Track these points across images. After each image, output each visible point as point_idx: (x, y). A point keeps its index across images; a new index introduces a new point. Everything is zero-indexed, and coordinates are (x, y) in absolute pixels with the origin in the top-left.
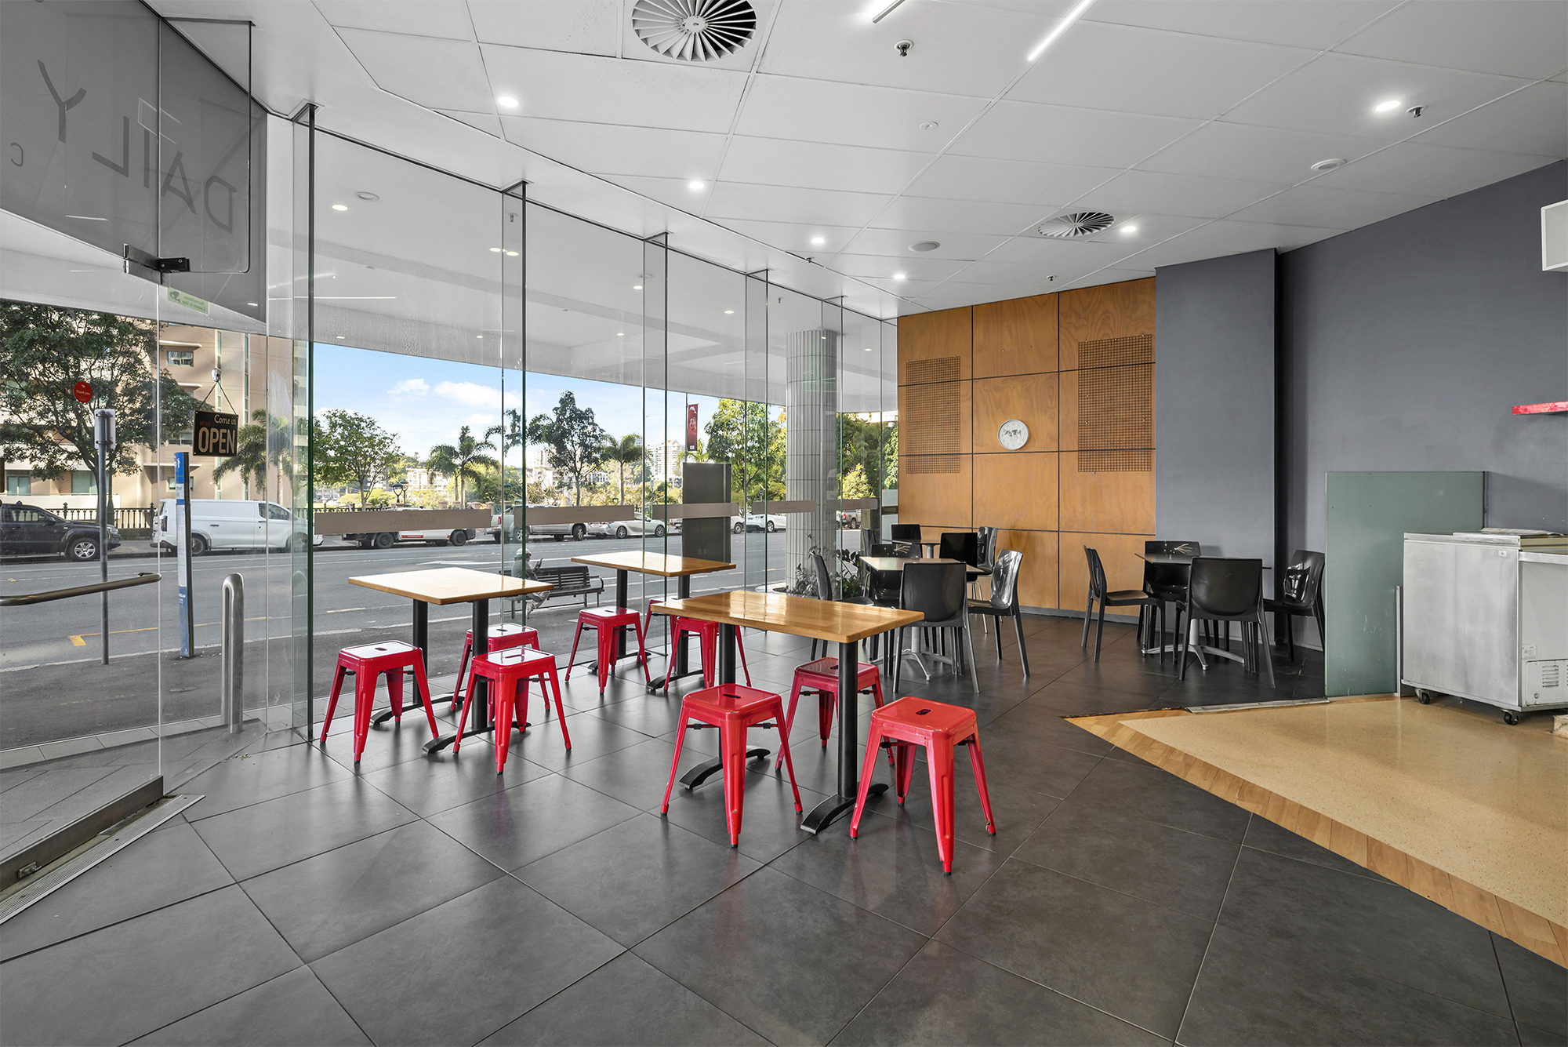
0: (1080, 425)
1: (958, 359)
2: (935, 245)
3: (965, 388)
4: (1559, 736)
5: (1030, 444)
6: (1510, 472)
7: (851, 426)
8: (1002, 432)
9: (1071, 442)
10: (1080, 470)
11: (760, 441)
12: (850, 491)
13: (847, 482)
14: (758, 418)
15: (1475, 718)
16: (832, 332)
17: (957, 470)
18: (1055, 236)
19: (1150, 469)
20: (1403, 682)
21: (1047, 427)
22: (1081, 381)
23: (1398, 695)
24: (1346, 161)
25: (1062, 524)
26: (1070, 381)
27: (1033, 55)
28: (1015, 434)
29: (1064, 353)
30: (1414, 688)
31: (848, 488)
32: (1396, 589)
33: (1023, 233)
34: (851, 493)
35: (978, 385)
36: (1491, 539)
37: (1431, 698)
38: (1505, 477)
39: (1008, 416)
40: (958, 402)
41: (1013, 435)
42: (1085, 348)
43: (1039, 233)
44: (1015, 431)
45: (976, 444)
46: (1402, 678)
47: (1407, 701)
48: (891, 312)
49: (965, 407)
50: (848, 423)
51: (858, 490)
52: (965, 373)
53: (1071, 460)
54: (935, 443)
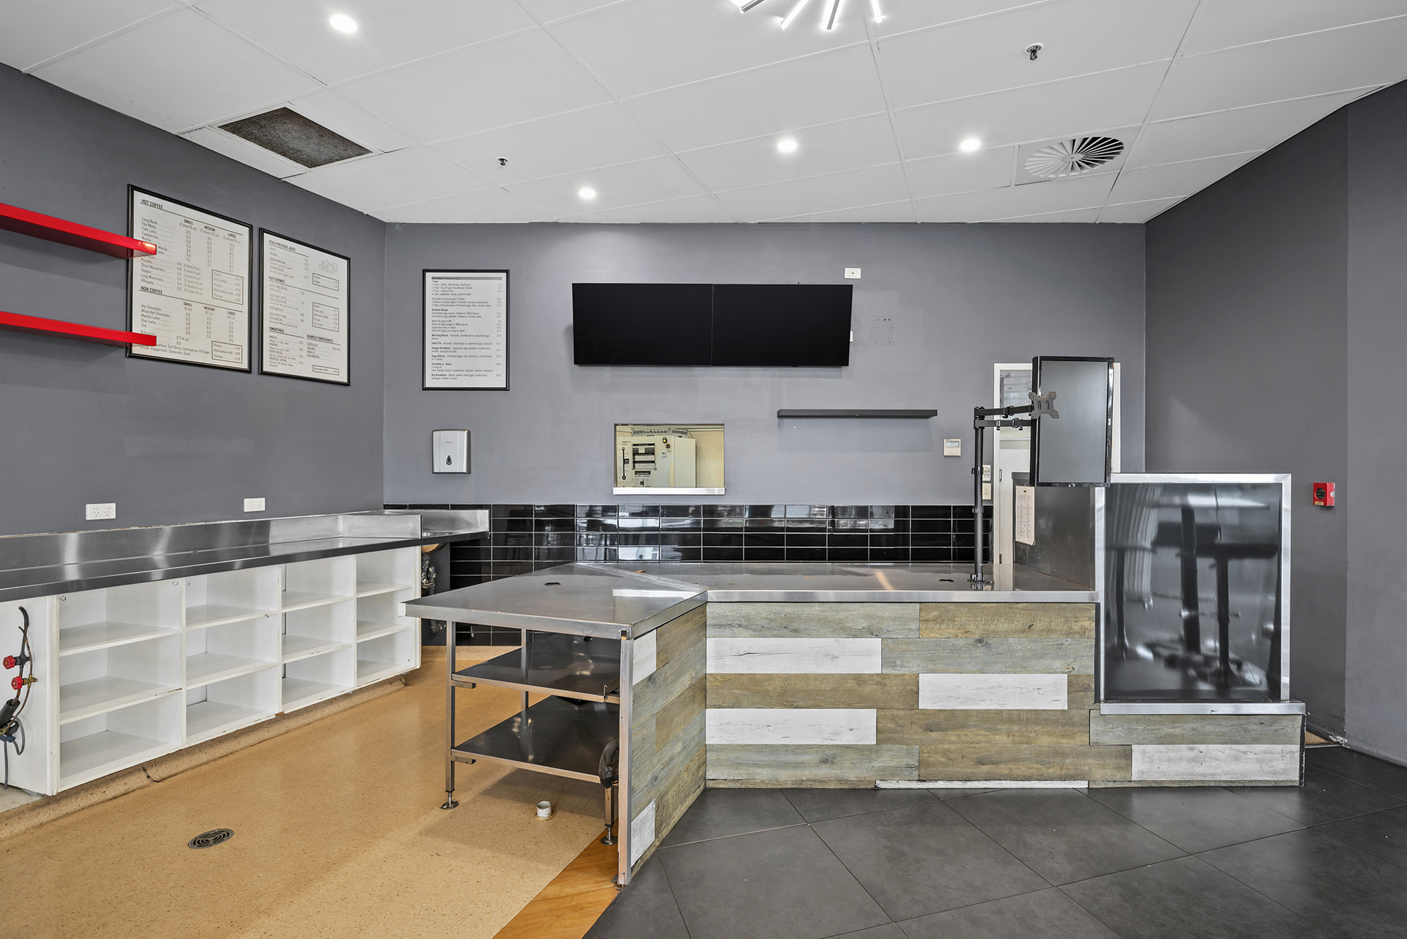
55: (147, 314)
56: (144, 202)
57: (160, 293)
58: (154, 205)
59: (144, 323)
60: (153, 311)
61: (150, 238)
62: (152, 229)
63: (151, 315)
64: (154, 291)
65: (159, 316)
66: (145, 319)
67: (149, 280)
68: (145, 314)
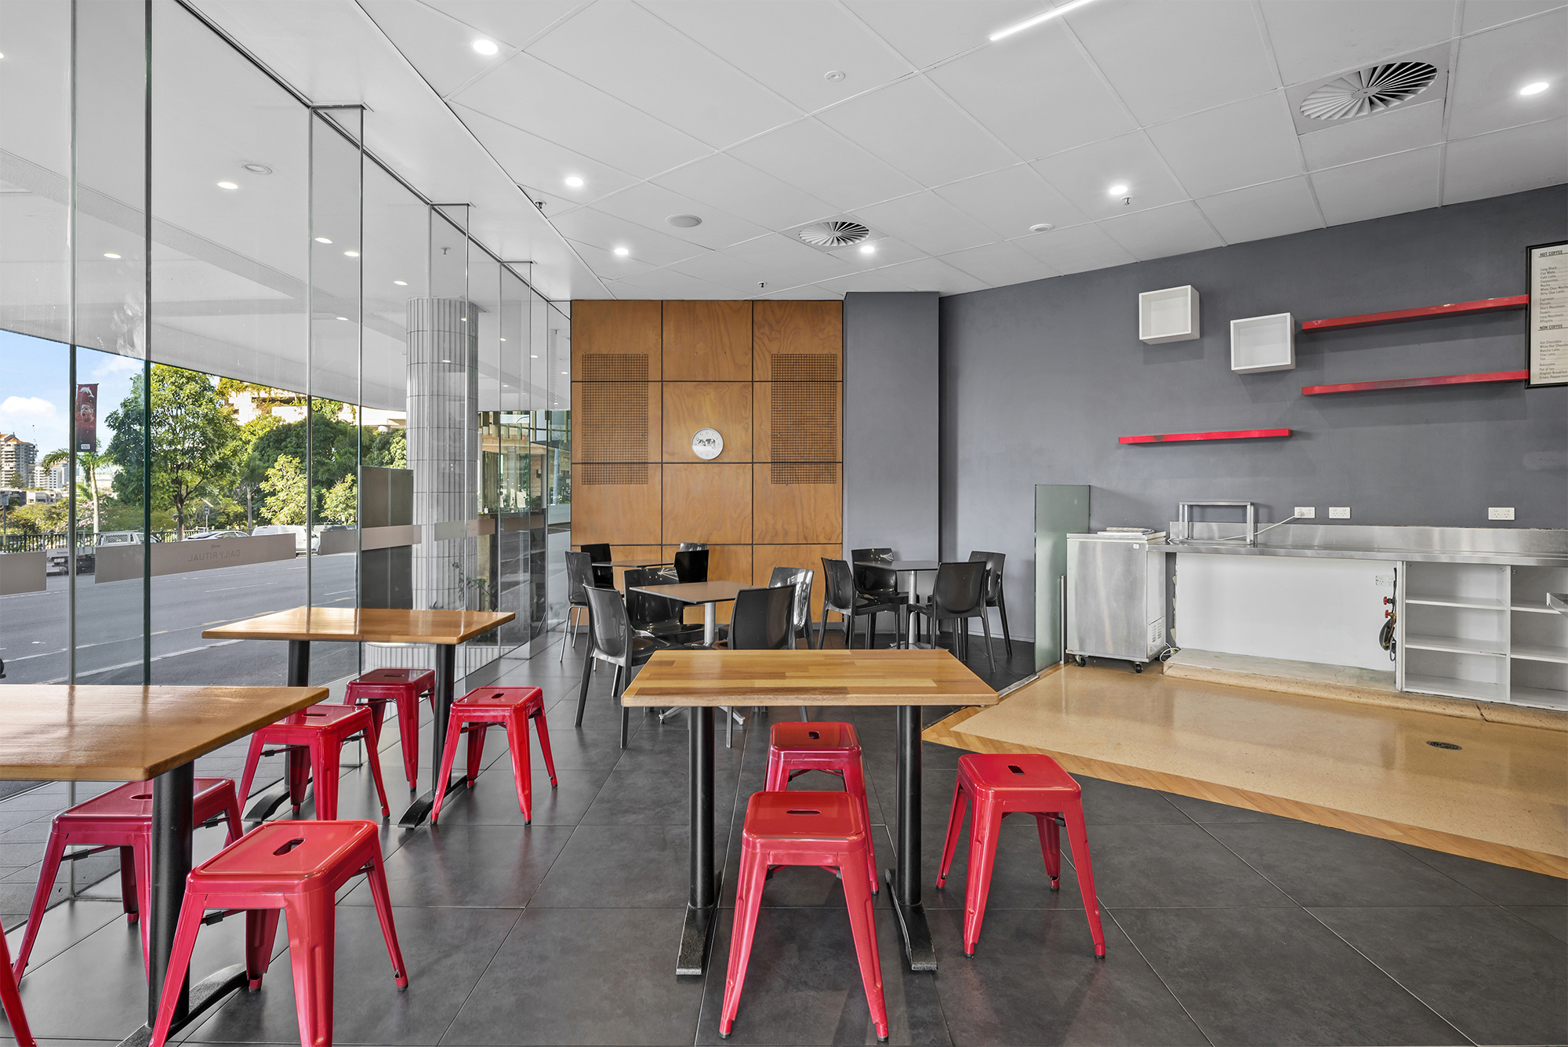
0: (773, 437)
1: (646, 357)
2: (698, 221)
3: (653, 390)
4: (1168, 676)
5: (724, 454)
6: (1105, 486)
7: (332, 428)
8: (695, 441)
9: (764, 453)
10: (773, 482)
11: (206, 440)
12: (337, 506)
13: (333, 495)
14: (202, 410)
15: (1119, 672)
16: (475, 305)
17: (644, 480)
18: (813, 243)
19: (834, 482)
20: (1067, 652)
21: (741, 437)
22: (774, 393)
23: (1062, 662)
24: (1054, 227)
25: (755, 538)
26: (764, 391)
27: (996, 37)
28: (709, 443)
29: (758, 363)
30: (1074, 655)
31: (335, 503)
32: (1061, 578)
33: (784, 231)
34: (338, 509)
35: (669, 389)
36: (1128, 536)
37: (1084, 662)
38: (1102, 490)
39: (701, 423)
40: (646, 405)
41: (706, 445)
42: (778, 360)
43: (796, 236)
44: (709, 441)
45: (667, 452)
46: (1066, 648)
47: (1070, 666)
48: (562, 292)
49: (653, 411)
50: (328, 423)
51: (347, 505)
52: (654, 374)
53: (764, 472)
54: (615, 448)
55: (1546, 349)
56: (1542, 255)
57: (1560, 327)
58: (1553, 253)
59: (1543, 357)
60: (1552, 344)
61: (1548, 283)
62: (1551, 275)
63: (1551, 348)
64: (1553, 327)
65: (1558, 348)
66: (1544, 353)
67: (1548, 319)
68: (1543, 349)
